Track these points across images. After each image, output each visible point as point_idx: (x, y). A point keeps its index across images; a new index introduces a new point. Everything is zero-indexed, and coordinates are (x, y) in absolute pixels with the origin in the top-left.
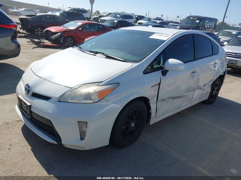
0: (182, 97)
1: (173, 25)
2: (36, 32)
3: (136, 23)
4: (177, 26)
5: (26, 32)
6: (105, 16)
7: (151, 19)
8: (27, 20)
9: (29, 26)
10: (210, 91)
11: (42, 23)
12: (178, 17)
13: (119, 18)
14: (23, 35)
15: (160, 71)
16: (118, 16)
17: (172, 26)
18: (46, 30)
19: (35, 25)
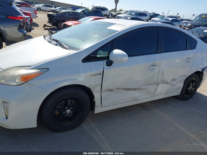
0: (140, 89)
1: (186, 23)
2: (59, 25)
3: (150, 20)
4: (189, 23)
5: (51, 26)
6: (123, 14)
7: (165, 17)
8: (53, 15)
9: (54, 21)
10: (182, 86)
11: (64, 18)
12: (194, 15)
13: (133, 15)
14: (49, 28)
15: (105, 61)
16: (133, 13)
17: (184, 23)
18: (64, 24)
19: (59, 20)
